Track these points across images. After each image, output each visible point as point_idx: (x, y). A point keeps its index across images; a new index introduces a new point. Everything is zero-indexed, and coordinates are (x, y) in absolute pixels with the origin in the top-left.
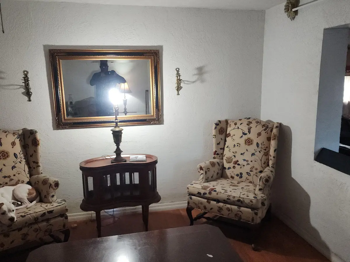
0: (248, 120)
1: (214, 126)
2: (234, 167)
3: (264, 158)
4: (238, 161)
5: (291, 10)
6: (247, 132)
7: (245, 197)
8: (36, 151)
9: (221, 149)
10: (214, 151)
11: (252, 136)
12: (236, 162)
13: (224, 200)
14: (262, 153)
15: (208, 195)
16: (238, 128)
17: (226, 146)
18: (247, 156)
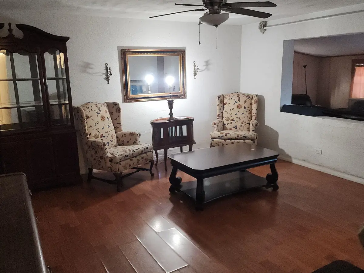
0: (238, 94)
1: (218, 98)
2: (231, 123)
3: (249, 116)
4: (233, 119)
5: (263, 28)
6: (237, 100)
7: (247, 134)
8: (119, 116)
9: (221, 113)
10: (218, 114)
11: (241, 103)
12: (232, 120)
13: (235, 138)
14: (248, 113)
15: (225, 137)
16: (232, 99)
17: (224, 111)
18: (239, 115)
